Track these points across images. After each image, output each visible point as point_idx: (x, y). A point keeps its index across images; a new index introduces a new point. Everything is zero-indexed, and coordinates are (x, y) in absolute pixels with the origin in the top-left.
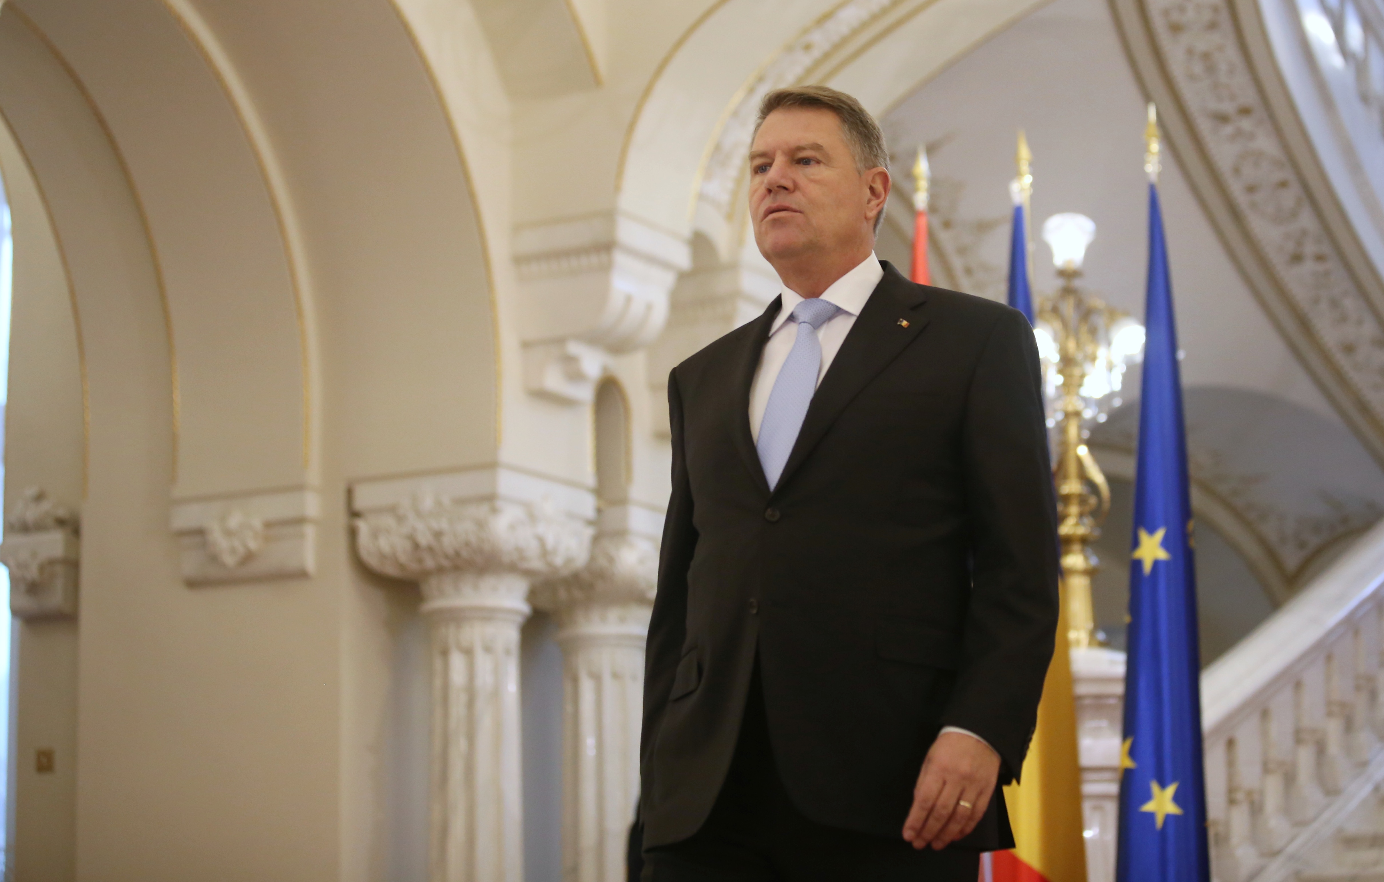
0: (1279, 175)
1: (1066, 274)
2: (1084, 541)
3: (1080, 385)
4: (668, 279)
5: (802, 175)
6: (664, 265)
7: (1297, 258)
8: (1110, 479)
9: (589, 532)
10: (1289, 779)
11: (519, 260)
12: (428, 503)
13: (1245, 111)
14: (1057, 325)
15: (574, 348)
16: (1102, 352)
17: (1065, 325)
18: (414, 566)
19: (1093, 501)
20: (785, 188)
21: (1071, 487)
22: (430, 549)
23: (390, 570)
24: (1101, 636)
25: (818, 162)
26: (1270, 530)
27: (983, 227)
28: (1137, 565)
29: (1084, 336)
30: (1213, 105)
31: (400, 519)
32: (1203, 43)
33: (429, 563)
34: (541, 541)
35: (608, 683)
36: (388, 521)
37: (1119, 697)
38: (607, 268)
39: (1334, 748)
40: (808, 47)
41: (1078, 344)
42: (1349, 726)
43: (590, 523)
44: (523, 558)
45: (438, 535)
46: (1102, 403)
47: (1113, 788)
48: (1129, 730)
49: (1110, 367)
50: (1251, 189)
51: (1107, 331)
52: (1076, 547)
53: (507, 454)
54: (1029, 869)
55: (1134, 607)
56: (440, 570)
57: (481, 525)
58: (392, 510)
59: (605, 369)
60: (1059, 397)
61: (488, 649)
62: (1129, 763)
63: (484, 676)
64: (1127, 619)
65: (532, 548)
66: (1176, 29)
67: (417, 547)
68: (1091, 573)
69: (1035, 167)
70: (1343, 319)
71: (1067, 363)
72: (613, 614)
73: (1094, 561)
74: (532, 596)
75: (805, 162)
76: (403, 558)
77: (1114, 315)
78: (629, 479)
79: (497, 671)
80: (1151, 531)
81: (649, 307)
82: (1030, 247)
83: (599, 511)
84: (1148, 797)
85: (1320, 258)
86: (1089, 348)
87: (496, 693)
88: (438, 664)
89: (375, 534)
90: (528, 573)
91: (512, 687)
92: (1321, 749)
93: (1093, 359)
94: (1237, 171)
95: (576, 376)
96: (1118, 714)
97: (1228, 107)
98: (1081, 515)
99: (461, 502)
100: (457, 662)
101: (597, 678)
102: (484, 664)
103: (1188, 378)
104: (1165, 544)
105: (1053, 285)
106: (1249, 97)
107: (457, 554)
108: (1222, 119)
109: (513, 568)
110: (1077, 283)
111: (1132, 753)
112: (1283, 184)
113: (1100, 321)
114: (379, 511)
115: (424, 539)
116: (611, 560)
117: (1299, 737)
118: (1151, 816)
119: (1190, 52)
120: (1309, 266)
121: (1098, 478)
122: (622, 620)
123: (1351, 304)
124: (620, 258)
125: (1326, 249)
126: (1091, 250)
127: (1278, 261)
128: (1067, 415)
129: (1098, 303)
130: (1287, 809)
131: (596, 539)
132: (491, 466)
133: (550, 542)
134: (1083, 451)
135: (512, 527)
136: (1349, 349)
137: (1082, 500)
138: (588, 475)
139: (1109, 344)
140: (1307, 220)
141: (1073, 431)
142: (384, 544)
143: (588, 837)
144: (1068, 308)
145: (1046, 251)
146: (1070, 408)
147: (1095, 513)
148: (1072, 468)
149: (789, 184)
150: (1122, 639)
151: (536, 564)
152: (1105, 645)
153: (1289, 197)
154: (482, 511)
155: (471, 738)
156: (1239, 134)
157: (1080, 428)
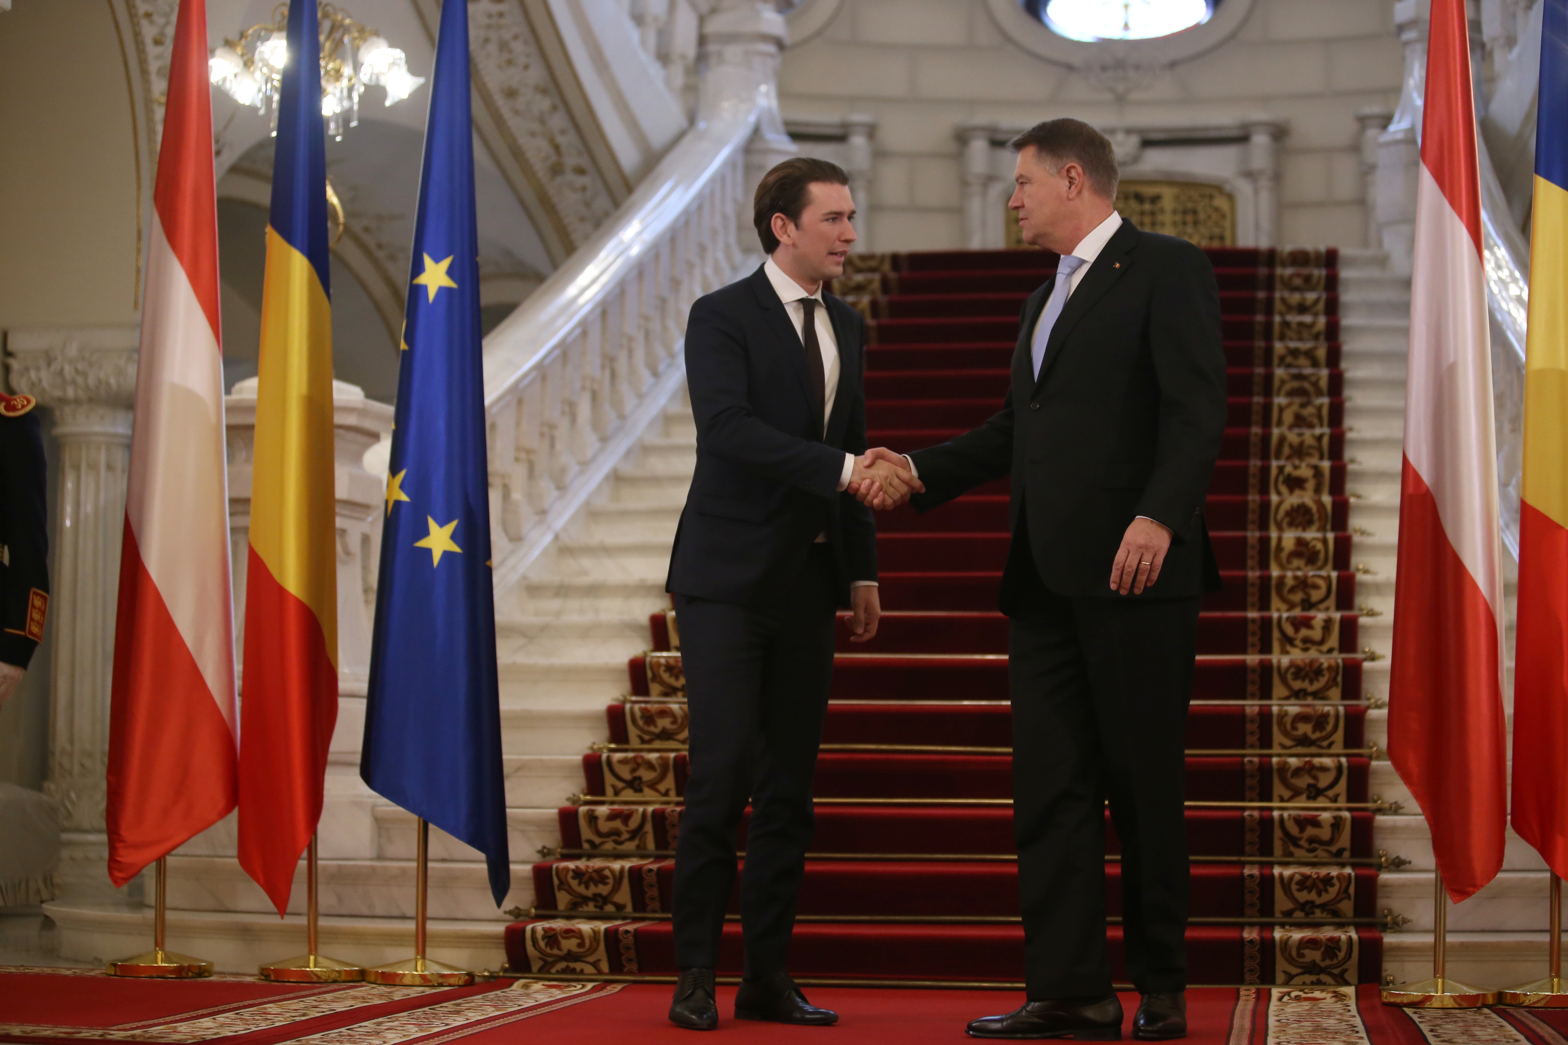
62: (402, 497)
70: (511, 62)
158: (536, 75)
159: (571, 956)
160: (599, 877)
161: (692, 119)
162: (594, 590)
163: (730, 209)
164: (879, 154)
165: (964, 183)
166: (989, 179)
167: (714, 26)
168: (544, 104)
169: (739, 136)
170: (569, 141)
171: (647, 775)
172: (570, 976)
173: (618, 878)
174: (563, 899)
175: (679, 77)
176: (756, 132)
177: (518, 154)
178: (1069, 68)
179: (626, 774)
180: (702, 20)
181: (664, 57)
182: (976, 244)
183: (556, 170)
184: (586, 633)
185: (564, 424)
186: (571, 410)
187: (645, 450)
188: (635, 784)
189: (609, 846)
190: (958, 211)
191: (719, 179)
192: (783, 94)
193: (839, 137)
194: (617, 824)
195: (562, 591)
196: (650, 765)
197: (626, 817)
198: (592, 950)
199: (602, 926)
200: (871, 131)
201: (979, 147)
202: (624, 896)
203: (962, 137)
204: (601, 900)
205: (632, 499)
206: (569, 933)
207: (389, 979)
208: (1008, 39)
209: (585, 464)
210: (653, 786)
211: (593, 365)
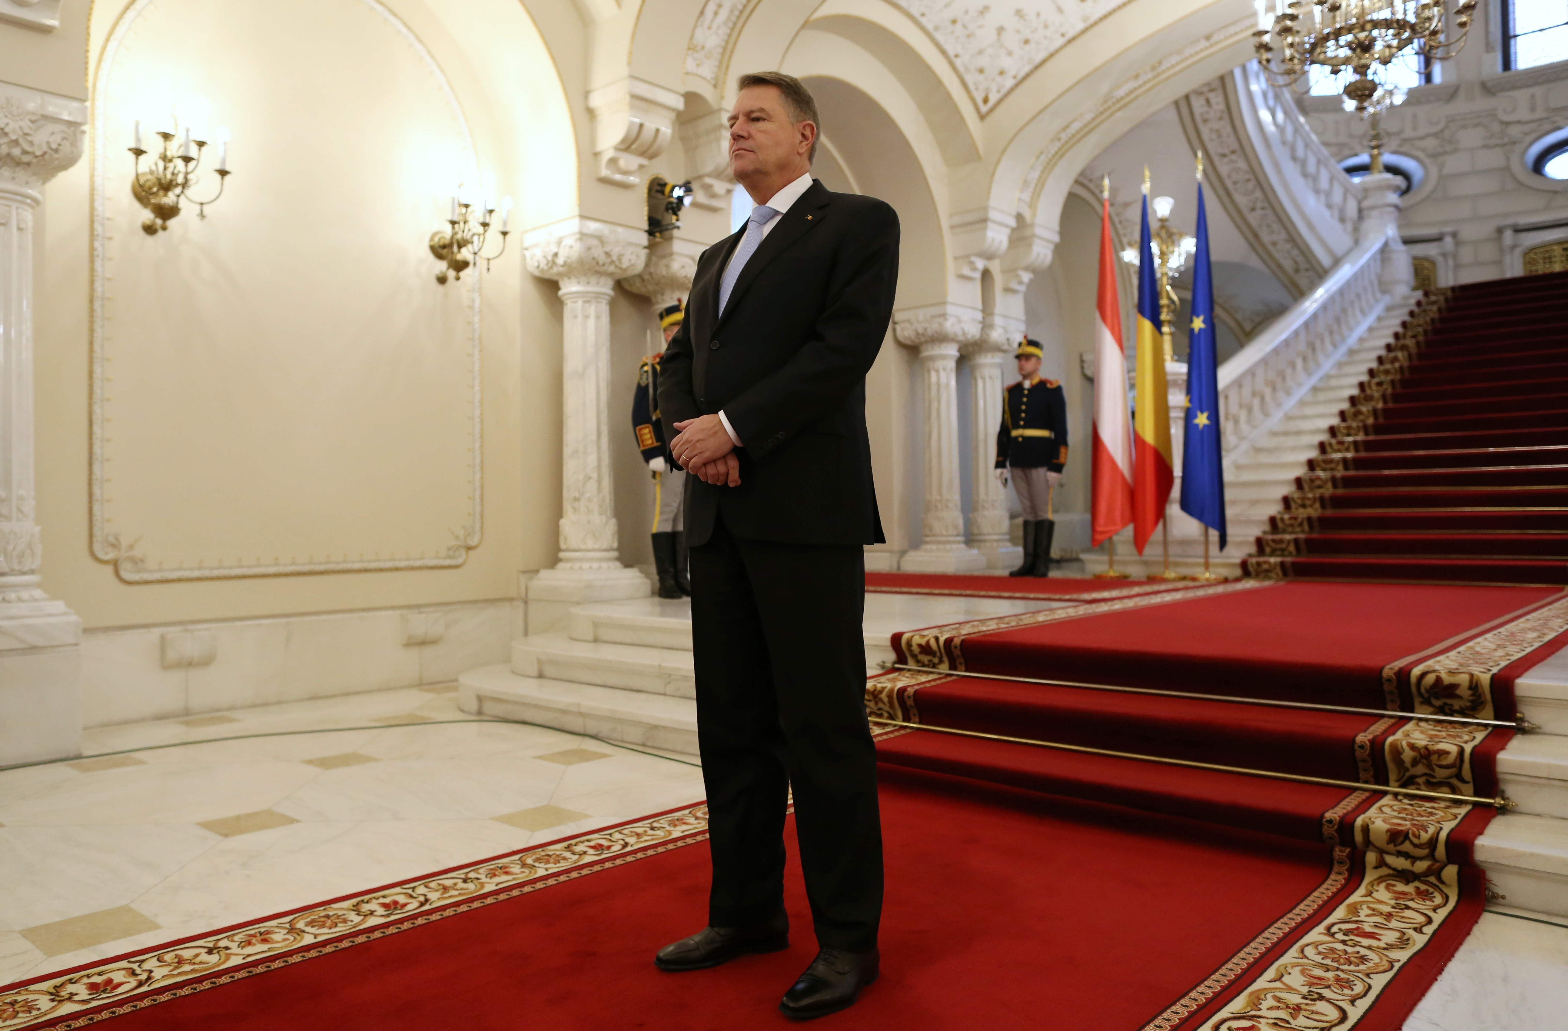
0: (1247, 177)
1: (1163, 220)
2: (1169, 322)
3: (1168, 262)
4: (1007, 231)
5: (754, 128)
6: (1006, 226)
7: (1253, 209)
8: (1180, 299)
9: (980, 326)
10: (1250, 410)
11: (952, 227)
12: (921, 318)
13: (1233, 152)
14: (1159, 240)
15: (974, 259)
16: (1176, 249)
17: (1162, 240)
18: (917, 341)
19: (1173, 307)
20: (743, 137)
21: (1164, 301)
22: (923, 335)
23: (909, 343)
24: (1176, 357)
25: (764, 120)
26: (1239, 316)
27: (1126, 205)
28: (1192, 330)
29: (1169, 243)
30: (1220, 150)
31: (911, 324)
32: (1216, 125)
33: (922, 339)
34: (963, 330)
35: (988, 381)
36: (907, 325)
37: (1183, 380)
38: (985, 229)
39: (1268, 398)
40: (1059, 139)
41: (1167, 248)
42: (1274, 389)
43: (981, 322)
44: (957, 336)
45: (925, 329)
46: (1177, 270)
47: (1182, 414)
48: (1189, 391)
49: (1180, 255)
50: (1235, 183)
51: (1179, 240)
52: (1166, 324)
53: (950, 298)
54: (1150, 446)
55: (1191, 346)
56: (926, 342)
57: (941, 325)
58: (908, 321)
59: (985, 266)
60: (1159, 268)
61: (944, 369)
62: (1188, 405)
63: (943, 379)
64: (1188, 350)
65: (960, 332)
66: (1205, 121)
67: (918, 334)
68: (1172, 334)
69: (1152, 180)
70: (1272, 232)
71: (1163, 254)
72: (989, 355)
73: (1173, 329)
74: (960, 350)
75: (757, 119)
76: (913, 338)
77: (1182, 235)
78: (994, 305)
79: (948, 378)
80: (1198, 316)
81: (1001, 242)
82: (1149, 211)
83: (984, 318)
84: (1196, 417)
85: (1263, 208)
86: (1171, 248)
87: (948, 385)
88: (926, 376)
89: (902, 330)
90: (958, 342)
91: (953, 383)
92: (1263, 399)
93: (1173, 252)
94: (1229, 176)
95: (974, 269)
96: (1184, 386)
97: (1226, 151)
98: (1168, 312)
99: (933, 317)
100: (933, 375)
101: (983, 379)
102: (943, 375)
103: (1214, 257)
104: (1204, 322)
105: (1158, 224)
106: (1235, 146)
107: (933, 336)
108: (1224, 156)
109: (953, 340)
110: (1167, 224)
111: (1190, 401)
112: (1249, 180)
113: (1175, 237)
114: (904, 321)
115: (920, 331)
116: (988, 335)
117: (1254, 394)
118: (1197, 425)
119: (1211, 130)
120: (1259, 212)
121: (1175, 297)
122: (993, 357)
123: (1276, 226)
124: (990, 225)
125: (1266, 205)
126: (1172, 212)
127: (1245, 211)
128: (1163, 275)
129: (1174, 230)
130: (1249, 422)
131: (983, 329)
132: (944, 303)
133: (966, 330)
134: (1169, 288)
135: (952, 325)
136: (1274, 244)
137: (1168, 306)
138: (979, 305)
139: (1179, 246)
140: (1258, 194)
141: (1165, 280)
142: (906, 333)
143: (981, 436)
144: (1163, 233)
145: (1155, 212)
146: (1164, 272)
147: (1174, 311)
148: (1164, 294)
149: (745, 134)
150: (1186, 358)
151: (961, 338)
152: (1179, 361)
153: (1251, 185)
154: (941, 320)
155: (939, 402)
156: (1231, 161)
157: (1168, 279)
158: (1283, 235)
159: (1267, 571)
160: (1281, 541)
161: (1357, 242)
162: (1299, 433)
163: (1373, 277)
164: (1458, 243)
165: (1501, 250)
166: (1514, 247)
167: (1365, 204)
168: (1288, 246)
169: (1377, 246)
170: (1300, 259)
171: (1308, 502)
172: (1267, 577)
173: (1289, 542)
174: (1268, 550)
175: (1349, 226)
176: (1386, 244)
177: (1280, 266)
178: (1556, 192)
179: (1299, 502)
180: (1359, 202)
181: (1342, 220)
182: (1509, 275)
183: (1297, 271)
184: (1293, 449)
185: (1289, 371)
186: (1293, 365)
187: (1328, 377)
188: (1304, 506)
189: (1290, 529)
190: (1499, 263)
191: (1368, 265)
192: (1400, 227)
193: (1439, 239)
194: (1292, 521)
195: (1286, 434)
196: (1308, 499)
197: (1295, 518)
198: (1275, 568)
199: (1279, 559)
200: (1454, 235)
201: (1508, 234)
202: (1292, 548)
203: (1500, 231)
204: (1283, 550)
205: (1321, 396)
206: (1265, 562)
207: (1194, 579)
208: (1522, 184)
209: (1300, 385)
210: (1311, 506)
211: (1302, 346)
